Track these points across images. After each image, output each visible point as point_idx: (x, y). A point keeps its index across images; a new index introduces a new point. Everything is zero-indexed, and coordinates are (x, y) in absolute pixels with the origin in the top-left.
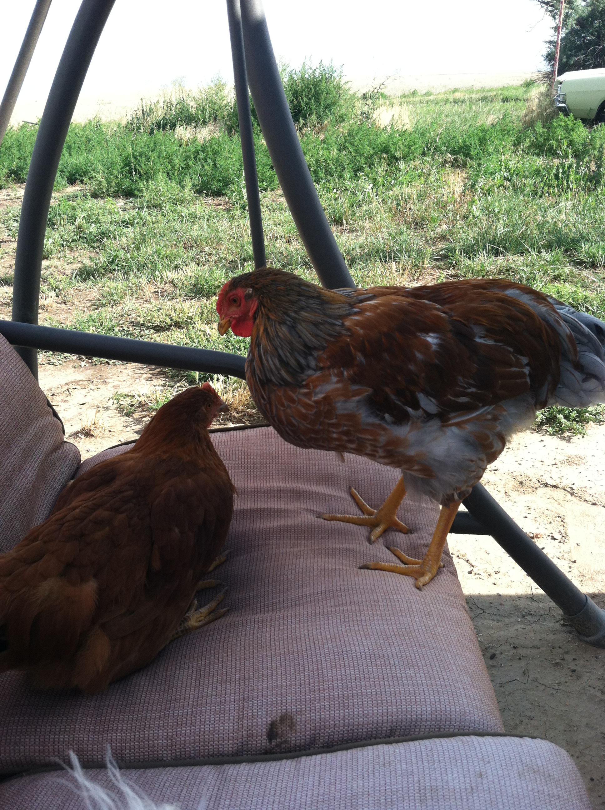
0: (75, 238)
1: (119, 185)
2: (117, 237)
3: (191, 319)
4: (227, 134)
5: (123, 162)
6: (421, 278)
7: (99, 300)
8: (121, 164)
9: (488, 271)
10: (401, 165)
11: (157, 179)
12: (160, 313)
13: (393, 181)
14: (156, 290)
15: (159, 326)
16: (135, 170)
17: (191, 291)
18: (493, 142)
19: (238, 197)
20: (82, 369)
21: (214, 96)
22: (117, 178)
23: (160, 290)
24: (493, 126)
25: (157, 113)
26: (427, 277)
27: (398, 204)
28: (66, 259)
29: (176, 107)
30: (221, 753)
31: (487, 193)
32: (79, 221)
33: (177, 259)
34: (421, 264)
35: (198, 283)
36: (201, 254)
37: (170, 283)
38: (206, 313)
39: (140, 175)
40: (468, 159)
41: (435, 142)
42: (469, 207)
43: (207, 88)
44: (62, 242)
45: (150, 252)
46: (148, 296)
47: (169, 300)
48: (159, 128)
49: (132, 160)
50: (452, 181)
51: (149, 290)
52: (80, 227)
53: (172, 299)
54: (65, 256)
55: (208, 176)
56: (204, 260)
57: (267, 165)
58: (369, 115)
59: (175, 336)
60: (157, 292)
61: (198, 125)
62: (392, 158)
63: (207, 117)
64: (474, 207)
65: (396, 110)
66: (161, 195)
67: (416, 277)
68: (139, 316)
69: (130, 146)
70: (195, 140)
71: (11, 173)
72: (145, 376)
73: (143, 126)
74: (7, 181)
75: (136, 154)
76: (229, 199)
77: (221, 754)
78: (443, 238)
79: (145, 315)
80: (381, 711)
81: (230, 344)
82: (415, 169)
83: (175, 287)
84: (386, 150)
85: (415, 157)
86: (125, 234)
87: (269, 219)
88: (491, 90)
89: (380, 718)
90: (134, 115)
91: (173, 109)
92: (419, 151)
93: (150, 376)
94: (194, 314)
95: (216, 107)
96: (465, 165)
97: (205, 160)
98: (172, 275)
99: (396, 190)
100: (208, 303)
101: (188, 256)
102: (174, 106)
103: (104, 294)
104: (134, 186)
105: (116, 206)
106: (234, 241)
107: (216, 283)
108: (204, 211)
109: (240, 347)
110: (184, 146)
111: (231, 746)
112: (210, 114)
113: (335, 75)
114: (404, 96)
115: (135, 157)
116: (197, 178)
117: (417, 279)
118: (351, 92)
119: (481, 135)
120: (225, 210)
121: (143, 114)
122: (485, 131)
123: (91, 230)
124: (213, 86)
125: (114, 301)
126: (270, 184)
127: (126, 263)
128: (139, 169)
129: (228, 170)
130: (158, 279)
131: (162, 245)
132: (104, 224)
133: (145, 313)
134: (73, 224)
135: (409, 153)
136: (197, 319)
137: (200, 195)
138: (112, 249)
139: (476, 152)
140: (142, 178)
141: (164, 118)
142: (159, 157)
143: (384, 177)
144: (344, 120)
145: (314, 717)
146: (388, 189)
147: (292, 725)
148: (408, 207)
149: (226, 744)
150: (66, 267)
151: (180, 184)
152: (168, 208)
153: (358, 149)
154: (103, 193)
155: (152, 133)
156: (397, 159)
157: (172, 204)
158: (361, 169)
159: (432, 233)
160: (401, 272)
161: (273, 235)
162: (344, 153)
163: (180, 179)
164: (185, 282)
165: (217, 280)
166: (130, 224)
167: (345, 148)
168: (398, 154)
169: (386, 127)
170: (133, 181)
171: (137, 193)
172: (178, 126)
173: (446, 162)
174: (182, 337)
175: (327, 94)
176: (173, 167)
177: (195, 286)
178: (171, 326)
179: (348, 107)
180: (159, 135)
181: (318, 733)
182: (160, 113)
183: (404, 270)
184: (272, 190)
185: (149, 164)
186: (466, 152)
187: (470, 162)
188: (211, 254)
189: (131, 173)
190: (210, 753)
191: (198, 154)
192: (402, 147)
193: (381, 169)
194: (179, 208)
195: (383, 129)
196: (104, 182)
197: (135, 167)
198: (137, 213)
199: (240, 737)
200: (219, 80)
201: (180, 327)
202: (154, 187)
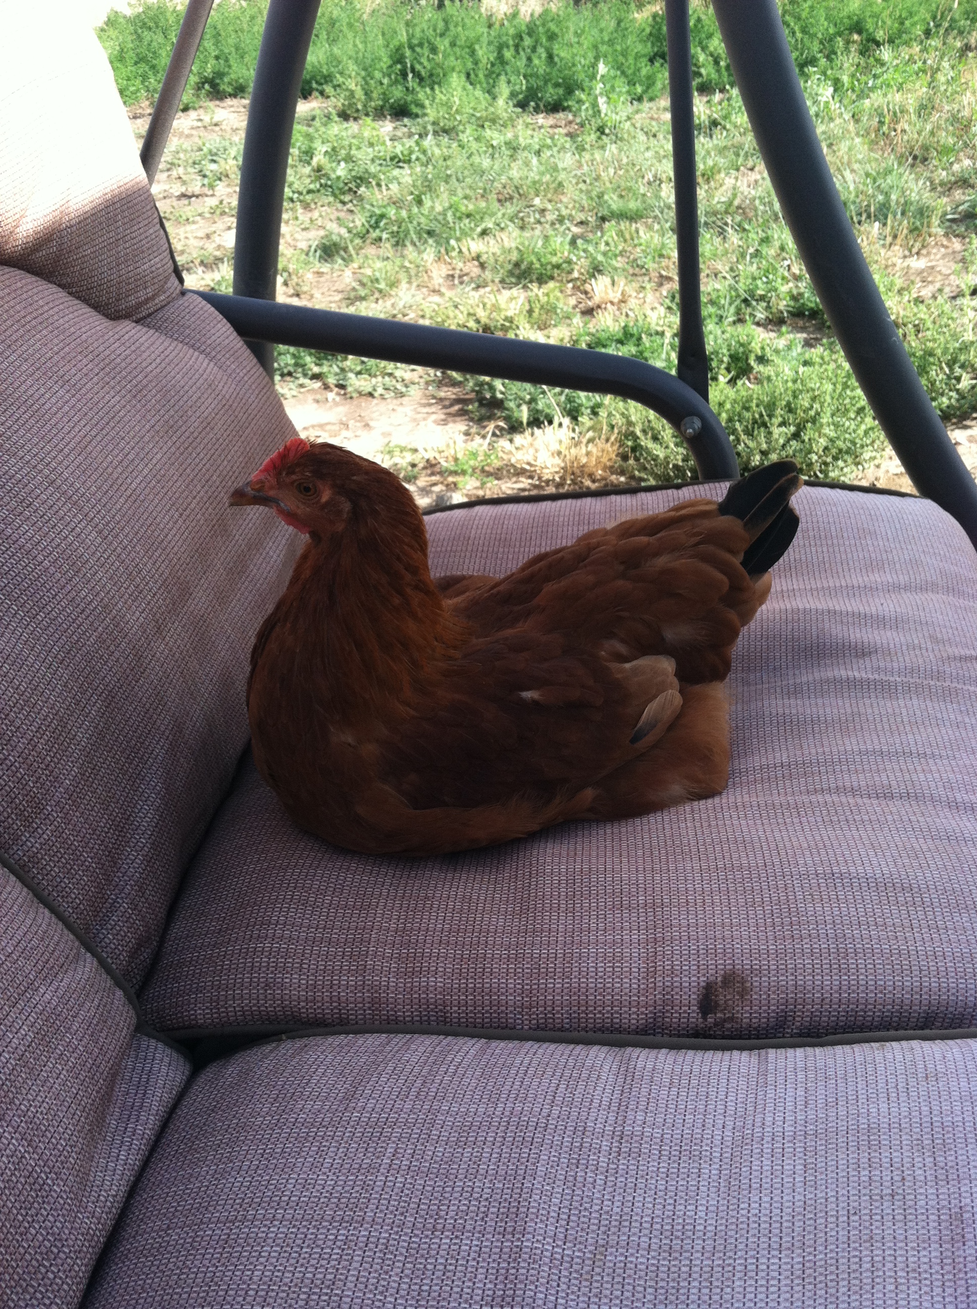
0: (312, 186)
1: (385, 97)
2: (383, 183)
3: (511, 320)
4: (572, 2)
5: (391, 57)
6: (924, 252)
7: (354, 290)
8: (386, 61)
10: (886, 54)
11: (449, 84)
12: (457, 311)
13: (870, 82)
14: (451, 273)
16: (413, 70)
17: (511, 273)
19: (590, 113)
20: (328, 405)
22: (382, 84)
23: (458, 272)
26: (934, 251)
27: (881, 123)
28: (298, 222)
30: (617, 1026)
32: (318, 159)
33: (487, 218)
34: (925, 229)
35: (522, 261)
36: (527, 210)
37: (473, 260)
38: (537, 310)
39: (421, 79)
41: (950, 11)
44: (291, 195)
45: (439, 208)
46: (436, 282)
47: (473, 289)
49: (408, 53)
51: (438, 273)
52: (319, 169)
53: (478, 287)
54: (297, 218)
55: (538, 77)
56: (532, 220)
57: (644, 56)
60: (453, 276)
62: (868, 40)
66: (457, 112)
67: (915, 250)
68: (423, 316)
69: (403, 30)
70: (515, 15)
71: (203, 83)
72: (434, 417)
74: (198, 96)
75: (415, 42)
76: (575, 116)
77: (616, 1029)
78: (964, 182)
79: (433, 314)
80: (909, 984)
82: (911, 60)
83: (482, 266)
84: (857, 27)
85: (911, 39)
86: (395, 178)
87: (647, 149)
89: (906, 996)
92: (920, 27)
93: (443, 417)
94: (517, 312)
97: (534, 49)
98: (476, 246)
99: (876, 99)
100: (540, 294)
101: (504, 215)
103: (365, 280)
104: (409, 99)
105: (379, 133)
106: (584, 187)
107: (554, 260)
108: (532, 137)
110: (497, 26)
111: (634, 1016)
115: (412, 48)
116: (518, 81)
117: (917, 254)
120: (567, 135)
123: (339, 173)
125: (380, 291)
126: (648, 88)
127: (399, 227)
128: (419, 68)
129: (574, 65)
130: (455, 254)
131: (461, 196)
132: (361, 162)
133: (434, 310)
134: (309, 163)
135: (900, 33)
136: (522, 321)
137: (524, 111)
138: (375, 204)
140: (423, 83)
142: (453, 44)
143: (853, 76)
145: (784, 983)
146: (862, 95)
147: (744, 993)
148: (899, 127)
149: (626, 1012)
150: (299, 235)
151: (489, 92)
152: (468, 133)
153: (806, 27)
154: (357, 111)
155: (441, 5)
156: (878, 44)
157: (475, 127)
158: (812, 61)
159: (944, 173)
160: (889, 240)
161: (655, 176)
163: (488, 83)
164: (501, 259)
165: (556, 254)
166: (404, 162)
168: (880, 35)
170: (408, 89)
171: (415, 110)
173: (968, 47)
176: (476, 63)
177: (517, 265)
180: (454, 8)
181: (791, 1011)
183: (895, 237)
184: (651, 99)
185: (436, 58)
188: (544, 210)
189: (404, 75)
190: (597, 1026)
191: (521, 39)
192: (889, 22)
193: (848, 61)
194: (488, 133)
196: (359, 93)
197: (411, 65)
198: (417, 143)
199: (650, 1003)
202: (444, 98)
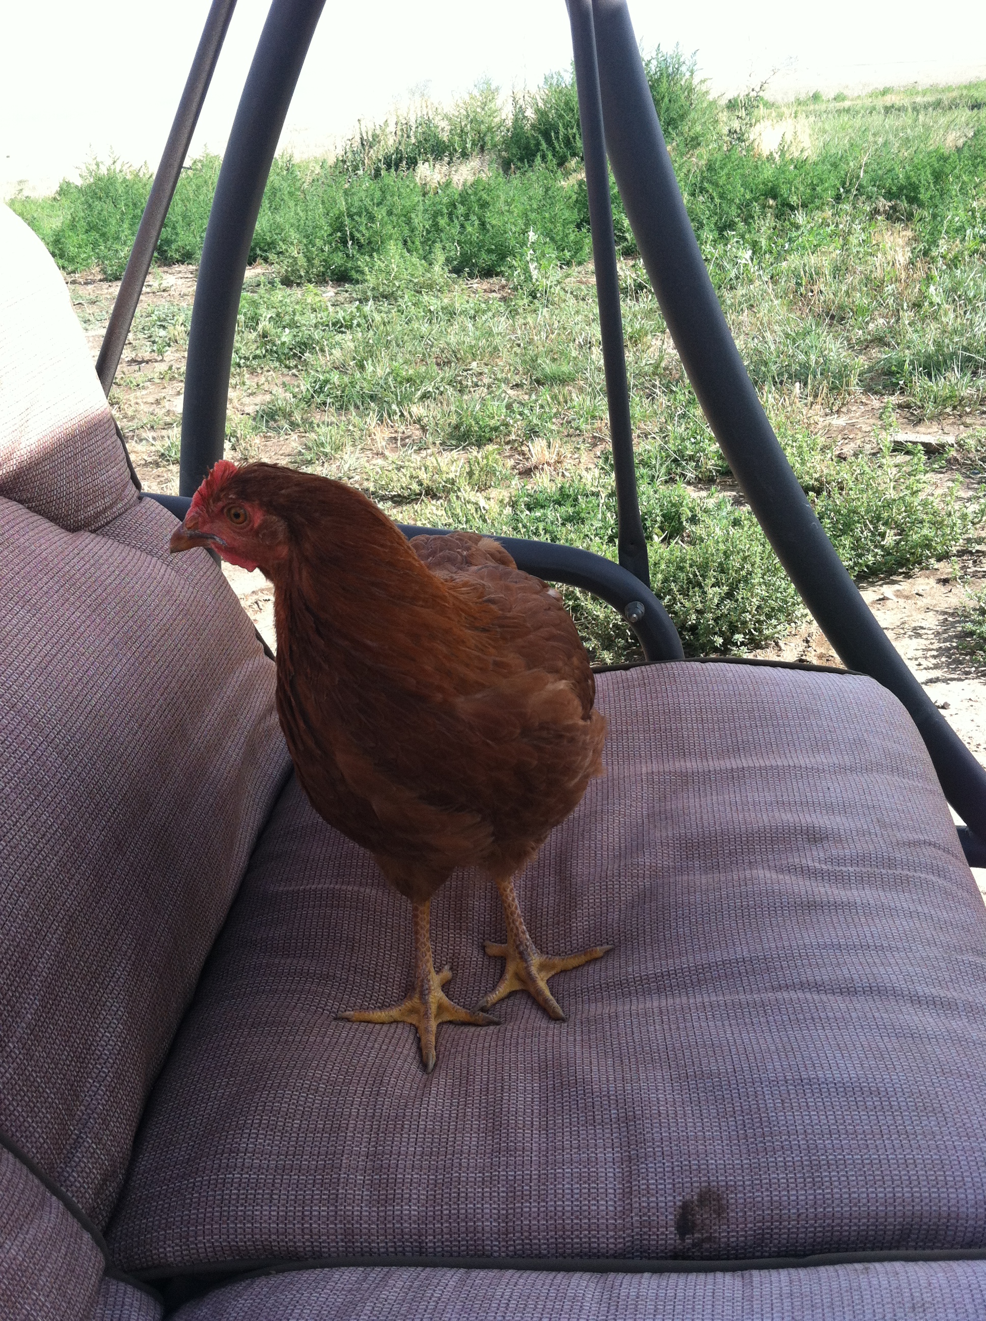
0: (258, 352)
1: (326, 264)
2: (326, 349)
3: (453, 482)
4: (501, 171)
5: (330, 225)
6: (844, 409)
7: (300, 453)
8: (326, 230)
9: (963, 398)
10: (800, 218)
11: (387, 252)
12: (400, 474)
13: (787, 245)
14: (393, 435)
15: (399, 496)
16: (352, 238)
17: (451, 436)
18: (958, 178)
19: (522, 278)
21: (479, 110)
22: (323, 251)
23: (400, 435)
24: (959, 150)
25: (386, 142)
26: (854, 408)
27: (799, 284)
28: (246, 387)
29: (416, 132)
30: (595, 1251)
31: (953, 263)
32: (264, 325)
33: (426, 382)
34: (845, 387)
35: (462, 423)
36: (465, 373)
37: (415, 423)
38: (477, 473)
39: (361, 246)
40: (915, 206)
41: (858, 178)
42: (924, 288)
43: (467, 98)
44: (238, 360)
45: (380, 372)
46: (379, 445)
47: (415, 451)
48: (389, 167)
49: (347, 221)
50: (889, 245)
51: (381, 436)
52: (265, 335)
53: (420, 449)
54: (244, 384)
55: (471, 244)
56: (470, 384)
57: (571, 222)
58: (743, 135)
59: (427, 511)
60: (395, 439)
61: (454, 159)
62: (783, 205)
63: (469, 145)
64: (932, 288)
65: (787, 127)
66: (396, 278)
67: (835, 408)
68: (367, 480)
69: (342, 198)
70: (448, 184)
73: (363, 164)
75: (354, 210)
76: (508, 280)
77: (594, 1254)
78: (879, 341)
79: (377, 478)
81: (520, 525)
82: (824, 224)
83: (424, 429)
84: (772, 192)
85: (823, 204)
86: (338, 343)
87: (577, 312)
88: (949, 89)
89: (880, 1208)
90: (348, 147)
91: (412, 133)
92: (831, 193)
94: (458, 474)
95: (483, 128)
96: (910, 217)
97: (467, 217)
98: (417, 409)
99: (793, 261)
100: (479, 456)
101: (443, 378)
102: (413, 129)
103: (310, 445)
104: (349, 265)
105: (321, 298)
106: (518, 350)
107: (492, 423)
108: (468, 302)
109: (537, 529)
110: (431, 194)
111: (612, 1240)
112: (473, 141)
113: (684, 69)
114: (799, 103)
115: (351, 216)
116: (453, 247)
117: (838, 412)
118: (710, 98)
119: (936, 165)
120: (501, 299)
121: (363, 145)
122: (944, 159)
123: (283, 339)
124: (478, 95)
125: (326, 455)
126: (576, 253)
127: (343, 392)
128: (359, 235)
129: (505, 232)
130: (397, 417)
131: (401, 361)
132: (304, 328)
133: (377, 473)
134: (255, 329)
135: (813, 198)
136: (463, 483)
137: (459, 276)
138: (319, 369)
139: (929, 193)
140: (363, 251)
141: (398, 151)
142: (390, 213)
143: (770, 238)
144: (699, 144)
145: (760, 1199)
146: (779, 258)
147: (721, 1210)
148: (815, 288)
149: (603, 1236)
150: (246, 400)
151: (425, 258)
152: (407, 299)
153: (724, 193)
154: (301, 277)
155: (377, 174)
156: (792, 208)
157: (413, 293)
158: (731, 226)
159: (860, 332)
160: (810, 399)
161: (585, 340)
162: (701, 198)
163: (424, 250)
164: (441, 422)
165: (493, 417)
166: (347, 327)
167: (702, 190)
168: (794, 200)
169: (771, 154)
170: (348, 256)
171: (355, 275)
172: (420, 162)
173: (876, 211)
174: (439, 513)
175: (670, 101)
176: (412, 231)
177: (457, 427)
178: (420, 494)
179: (705, 122)
180: (389, 178)
181: (768, 1228)
182: (389, 143)
183: (816, 396)
184: (580, 264)
185: (374, 226)
186: (912, 194)
187: (918, 212)
188: (481, 374)
189: (345, 243)
190: (575, 1251)
191: (455, 207)
192: (801, 188)
193: (765, 225)
194: (425, 298)
195: (767, 158)
196: (302, 261)
197: (351, 233)
198: (358, 309)
199: (628, 1225)
200: (488, 83)
201: (435, 496)
202: (383, 265)
